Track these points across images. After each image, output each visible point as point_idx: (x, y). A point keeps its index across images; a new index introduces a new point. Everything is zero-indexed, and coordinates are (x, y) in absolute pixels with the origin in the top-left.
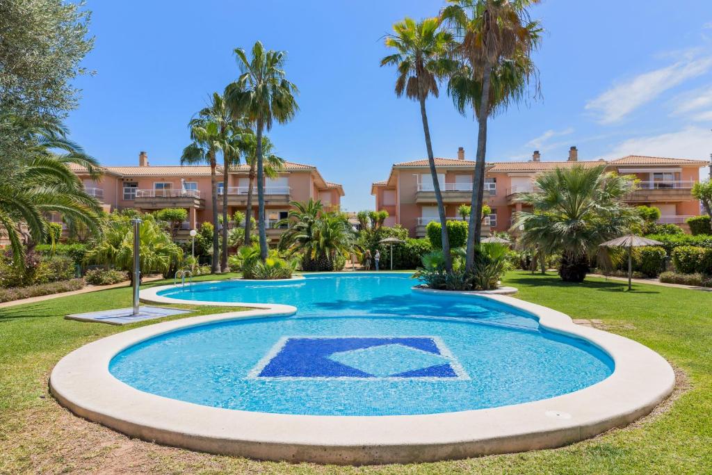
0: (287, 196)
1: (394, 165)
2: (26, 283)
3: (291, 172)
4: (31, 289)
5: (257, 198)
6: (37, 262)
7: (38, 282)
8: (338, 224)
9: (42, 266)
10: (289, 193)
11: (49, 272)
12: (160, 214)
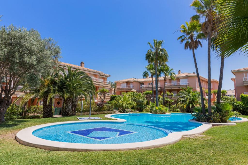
0: (186, 85)
1: (232, 71)
2: (100, 111)
3: (189, 77)
4: (100, 112)
5: (155, 88)
6: (103, 106)
7: (104, 111)
8: (196, 95)
9: (105, 107)
10: (187, 84)
11: (107, 108)
12: (145, 92)
